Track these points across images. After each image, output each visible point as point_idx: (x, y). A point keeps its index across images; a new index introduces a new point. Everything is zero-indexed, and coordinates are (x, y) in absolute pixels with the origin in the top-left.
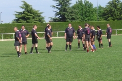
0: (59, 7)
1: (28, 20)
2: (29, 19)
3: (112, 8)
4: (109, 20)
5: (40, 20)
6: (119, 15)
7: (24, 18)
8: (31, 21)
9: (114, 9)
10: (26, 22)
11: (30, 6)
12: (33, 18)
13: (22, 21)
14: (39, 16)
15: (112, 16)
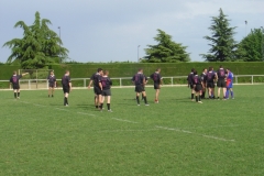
0: (216, 38)
1: (163, 59)
2: (165, 56)
5: (182, 59)
7: (157, 55)
8: (167, 59)
10: (160, 60)
11: (169, 37)
12: (172, 54)
13: (155, 59)
14: (181, 52)
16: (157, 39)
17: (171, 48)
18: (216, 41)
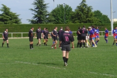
0: (37, 10)
1: (5, 22)
2: (6, 20)
3: (79, 12)
4: (76, 23)
5: (16, 22)
6: (85, 18)
8: (7, 22)
9: (80, 13)
10: (3, 23)
12: (11, 19)
14: (16, 18)
15: (79, 19)
16: (2, 10)
17: (10, 15)
18: (37, 12)
